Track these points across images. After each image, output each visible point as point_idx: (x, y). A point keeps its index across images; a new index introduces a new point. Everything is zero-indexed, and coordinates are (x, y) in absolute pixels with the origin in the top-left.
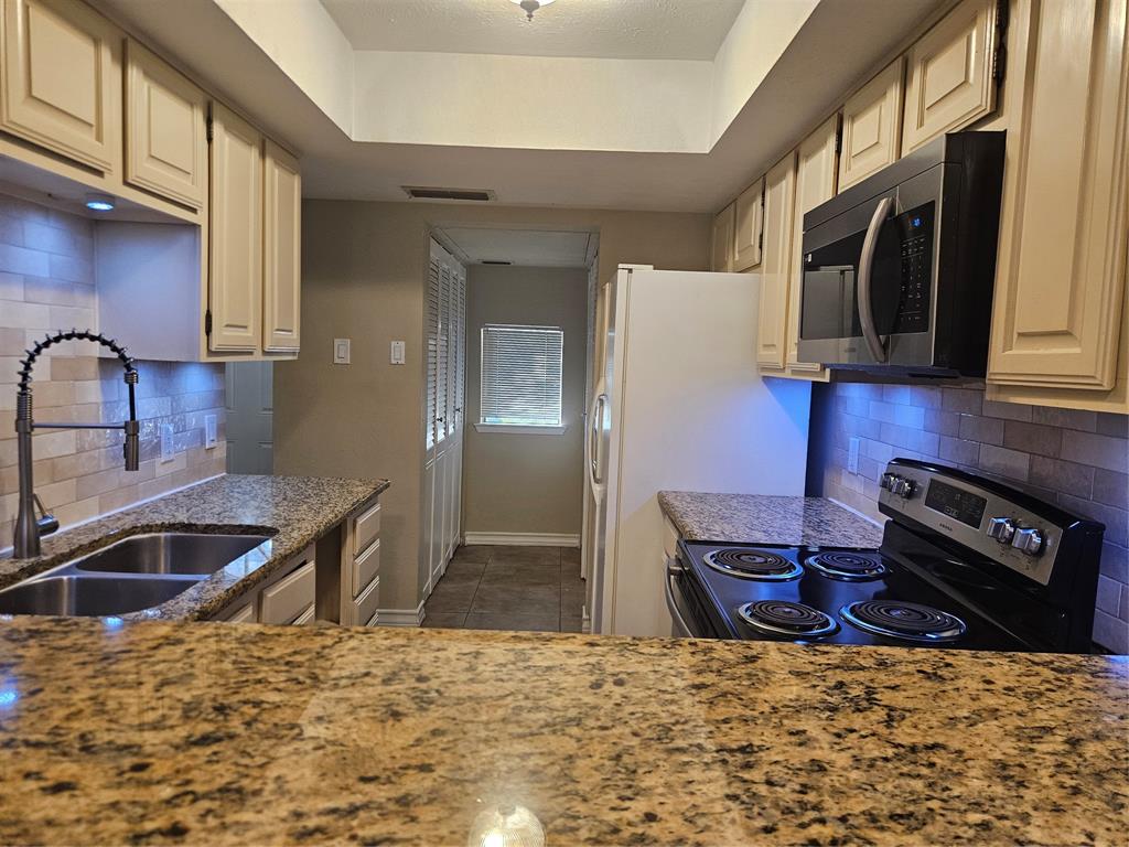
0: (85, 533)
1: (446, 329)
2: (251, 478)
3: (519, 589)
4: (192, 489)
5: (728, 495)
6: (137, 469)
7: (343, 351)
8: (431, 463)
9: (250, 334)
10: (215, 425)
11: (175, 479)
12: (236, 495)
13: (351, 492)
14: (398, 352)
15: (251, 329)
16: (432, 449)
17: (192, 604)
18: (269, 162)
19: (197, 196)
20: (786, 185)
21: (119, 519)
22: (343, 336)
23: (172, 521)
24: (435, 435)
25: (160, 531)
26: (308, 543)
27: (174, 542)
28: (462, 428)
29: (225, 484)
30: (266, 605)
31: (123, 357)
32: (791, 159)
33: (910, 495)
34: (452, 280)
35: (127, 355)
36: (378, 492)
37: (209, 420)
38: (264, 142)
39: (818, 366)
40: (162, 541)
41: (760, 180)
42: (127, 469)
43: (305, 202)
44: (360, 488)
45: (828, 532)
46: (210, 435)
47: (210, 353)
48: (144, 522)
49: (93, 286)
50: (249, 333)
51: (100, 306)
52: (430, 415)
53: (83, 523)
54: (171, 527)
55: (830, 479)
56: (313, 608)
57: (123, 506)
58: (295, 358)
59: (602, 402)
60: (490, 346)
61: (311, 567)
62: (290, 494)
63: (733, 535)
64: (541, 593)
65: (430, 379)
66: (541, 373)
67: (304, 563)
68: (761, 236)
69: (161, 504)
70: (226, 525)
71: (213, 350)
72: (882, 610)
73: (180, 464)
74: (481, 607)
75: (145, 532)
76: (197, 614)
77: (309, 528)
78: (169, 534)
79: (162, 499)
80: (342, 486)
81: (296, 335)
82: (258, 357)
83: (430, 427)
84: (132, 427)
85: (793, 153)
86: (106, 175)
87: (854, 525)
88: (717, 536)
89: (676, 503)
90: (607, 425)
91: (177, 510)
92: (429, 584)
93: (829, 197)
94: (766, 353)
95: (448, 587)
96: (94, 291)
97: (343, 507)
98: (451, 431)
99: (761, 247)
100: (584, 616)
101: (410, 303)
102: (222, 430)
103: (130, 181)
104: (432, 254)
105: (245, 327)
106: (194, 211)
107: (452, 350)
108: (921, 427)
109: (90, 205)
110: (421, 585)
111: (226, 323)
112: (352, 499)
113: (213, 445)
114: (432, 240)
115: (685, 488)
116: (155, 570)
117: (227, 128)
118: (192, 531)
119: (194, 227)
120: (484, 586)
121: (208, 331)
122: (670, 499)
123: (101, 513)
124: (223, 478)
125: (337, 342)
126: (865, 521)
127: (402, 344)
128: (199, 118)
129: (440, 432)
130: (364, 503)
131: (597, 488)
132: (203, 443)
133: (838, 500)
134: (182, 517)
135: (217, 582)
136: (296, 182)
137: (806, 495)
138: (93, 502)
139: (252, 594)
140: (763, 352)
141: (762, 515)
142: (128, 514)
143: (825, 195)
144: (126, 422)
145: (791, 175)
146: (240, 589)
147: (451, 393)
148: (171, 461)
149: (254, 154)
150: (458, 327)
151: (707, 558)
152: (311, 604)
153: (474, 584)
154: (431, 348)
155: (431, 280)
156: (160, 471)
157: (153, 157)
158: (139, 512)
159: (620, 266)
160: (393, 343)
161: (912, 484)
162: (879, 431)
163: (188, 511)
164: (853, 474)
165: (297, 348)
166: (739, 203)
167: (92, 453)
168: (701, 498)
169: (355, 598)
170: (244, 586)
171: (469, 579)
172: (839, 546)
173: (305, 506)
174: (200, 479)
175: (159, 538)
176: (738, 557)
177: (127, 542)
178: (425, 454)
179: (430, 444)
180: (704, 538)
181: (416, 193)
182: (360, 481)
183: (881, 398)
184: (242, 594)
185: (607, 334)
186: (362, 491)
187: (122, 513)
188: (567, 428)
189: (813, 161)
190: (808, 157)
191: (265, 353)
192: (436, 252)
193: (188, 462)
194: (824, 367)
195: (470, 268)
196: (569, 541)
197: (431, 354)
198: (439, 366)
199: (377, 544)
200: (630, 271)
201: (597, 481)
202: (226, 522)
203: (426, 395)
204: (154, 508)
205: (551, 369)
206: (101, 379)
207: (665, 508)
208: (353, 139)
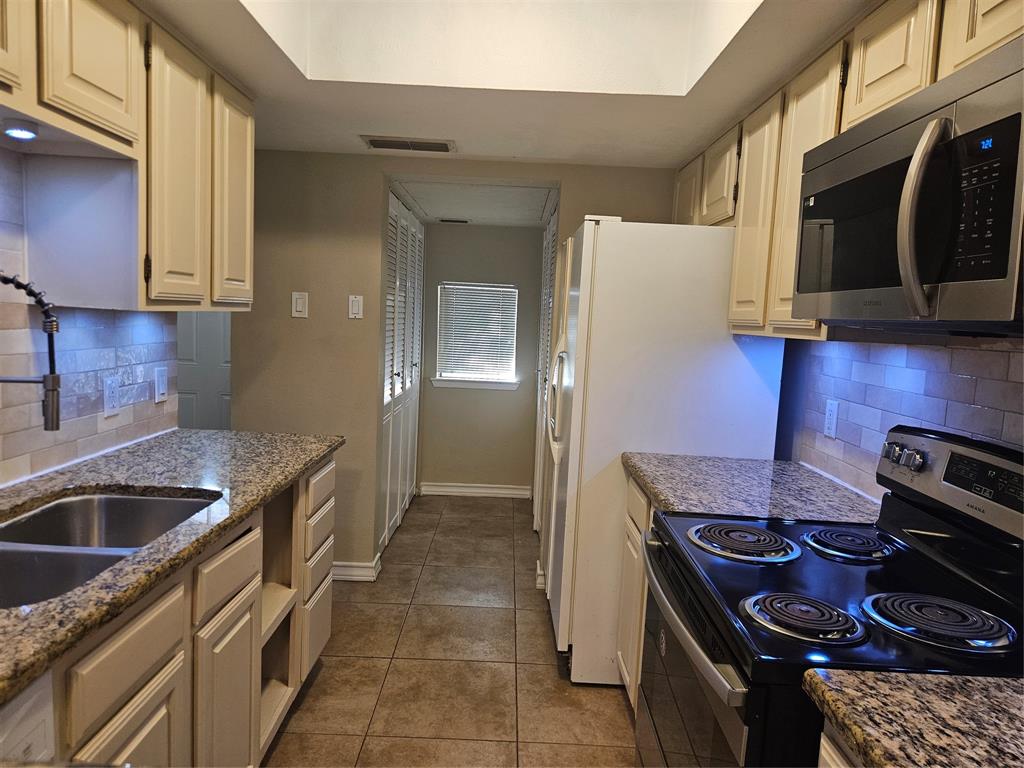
0: (10, 496)
1: (404, 286)
2: (203, 433)
3: (473, 541)
4: (139, 445)
5: (696, 458)
6: (58, 428)
7: (300, 304)
8: (388, 417)
9: (198, 283)
10: (165, 379)
11: (121, 434)
12: (183, 452)
13: (304, 450)
14: (356, 306)
15: (197, 277)
16: (389, 403)
17: (103, 594)
18: (218, 99)
19: (134, 126)
20: (770, 129)
21: (51, 479)
22: (302, 290)
23: (108, 482)
24: (392, 389)
25: (94, 493)
26: (252, 509)
27: (109, 505)
28: (418, 382)
29: (175, 440)
30: (202, 582)
31: (40, 302)
32: (777, 100)
33: (922, 468)
34: (410, 237)
35: (45, 300)
36: (333, 449)
37: (159, 373)
38: (212, 77)
39: (812, 323)
40: (96, 503)
41: (737, 128)
42: (46, 429)
43: (259, 153)
44: (314, 446)
45: (813, 503)
46: (161, 389)
47: (150, 301)
48: (78, 483)
49: (22, 226)
50: (196, 282)
51: (29, 247)
52: (388, 370)
53: (11, 483)
54: (106, 489)
55: (799, 442)
56: (259, 578)
57: (59, 463)
58: (249, 309)
59: (561, 359)
60: (447, 303)
61: (257, 534)
62: (240, 451)
63: (712, 505)
64: (495, 545)
65: (388, 334)
66: (495, 330)
67: (249, 530)
68: (736, 187)
69: (102, 463)
70: (165, 488)
71: (153, 297)
72: (912, 607)
73: (125, 419)
74: (436, 559)
75: (77, 495)
76: (105, 608)
77: (255, 492)
78: (103, 496)
79: (104, 456)
80: (295, 442)
81: (248, 285)
82: (206, 307)
83: (387, 382)
84: (51, 382)
85: (779, 93)
86: (14, 90)
87: (836, 494)
88: (696, 506)
89: (644, 467)
90: (568, 381)
91: (117, 469)
92: (386, 535)
93: (831, 135)
94: (739, 310)
95: (405, 538)
96: (22, 231)
97: (293, 467)
98: (408, 385)
99: (735, 199)
100: (539, 571)
101: (369, 258)
102: (173, 384)
103: (46, 100)
104: (391, 209)
105: (192, 275)
106: (129, 143)
107: (410, 305)
108: (922, 392)
109: (8, 132)
110: (377, 537)
111: (167, 270)
112: (305, 458)
113: (163, 398)
114: (391, 195)
115: (648, 449)
116: (86, 543)
117: (168, 55)
118: (129, 493)
119: (130, 162)
120: (438, 538)
121: (147, 277)
122: (636, 460)
123: (32, 472)
124: (174, 432)
125: (295, 295)
126: (846, 489)
127: (360, 298)
128: (134, 39)
129: (398, 386)
130: (318, 462)
131: (556, 447)
132: (152, 397)
133: (811, 464)
134: (121, 478)
135: (139, 562)
136: (250, 125)
137: (775, 459)
138: (24, 461)
139: (185, 573)
140: (735, 308)
141: (736, 481)
142: (62, 474)
143: (824, 134)
144: (45, 377)
145: (776, 119)
146: (166, 571)
147: (408, 350)
148: (117, 415)
149: (200, 89)
150: (415, 286)
151: (692, 533)
152: (256, 573)
153: (429, 535)
154: (389, 303)
155: (389, 235)
156: (103, 426)
157: (76, 76)
158: (75, 471)
159: (587, 217)
160: (352, 298)
161: (924, 455)
162: (865, 394)
163: (128, 470)
164: (830, 438)
165: (249, 297)
166: (706, 154)
167: (20, 407)
168: (668, 461)
169: (307, 560)
170: (171, 566)
171: (426, 530)
172: (829, 519)
173: (254, 466)
174: (149, 434)
175: (91, 501)
176: (727, 534)
177: (57, 505)
178: (382, 409)
179: (387, 398)
180: (682, 508)
181: (376, 143)
182: (315, 437)
183: (867, 359)
184: (167, 576)
185: (569, 292)
186: (315, 449)
187: (57, 472)
188: (521, 384)
189: (807, 100)
190: (799, 96)
191: (214, 303)
192: (395, 208)
193: (134, 418)
194: (820, 323)
195: (429, 227)
196: (522, 493)
197: (388, 309)
198: (396, 321)
199: (332, 502)
200: (597, 222)
201: (555, 439)
202: (166, 484)
203: (384, 350)
204: (93, 467)
205: (505, 327)
206: (31, 328)
207: (631, 470)
208: (309, 77)
